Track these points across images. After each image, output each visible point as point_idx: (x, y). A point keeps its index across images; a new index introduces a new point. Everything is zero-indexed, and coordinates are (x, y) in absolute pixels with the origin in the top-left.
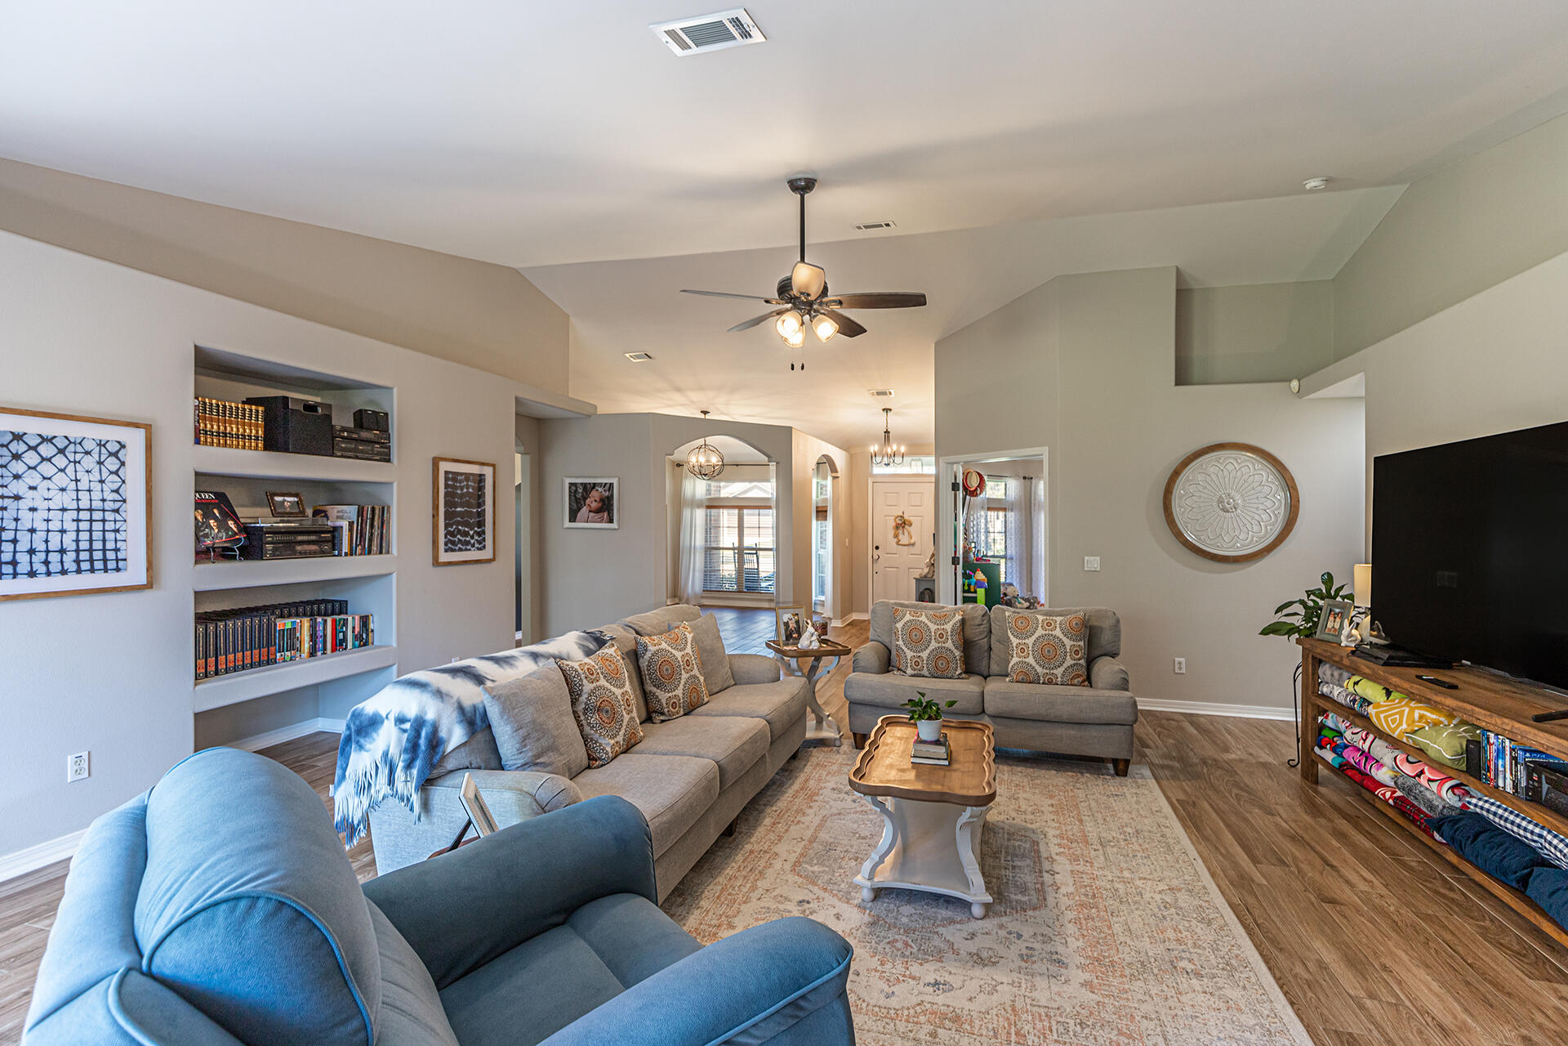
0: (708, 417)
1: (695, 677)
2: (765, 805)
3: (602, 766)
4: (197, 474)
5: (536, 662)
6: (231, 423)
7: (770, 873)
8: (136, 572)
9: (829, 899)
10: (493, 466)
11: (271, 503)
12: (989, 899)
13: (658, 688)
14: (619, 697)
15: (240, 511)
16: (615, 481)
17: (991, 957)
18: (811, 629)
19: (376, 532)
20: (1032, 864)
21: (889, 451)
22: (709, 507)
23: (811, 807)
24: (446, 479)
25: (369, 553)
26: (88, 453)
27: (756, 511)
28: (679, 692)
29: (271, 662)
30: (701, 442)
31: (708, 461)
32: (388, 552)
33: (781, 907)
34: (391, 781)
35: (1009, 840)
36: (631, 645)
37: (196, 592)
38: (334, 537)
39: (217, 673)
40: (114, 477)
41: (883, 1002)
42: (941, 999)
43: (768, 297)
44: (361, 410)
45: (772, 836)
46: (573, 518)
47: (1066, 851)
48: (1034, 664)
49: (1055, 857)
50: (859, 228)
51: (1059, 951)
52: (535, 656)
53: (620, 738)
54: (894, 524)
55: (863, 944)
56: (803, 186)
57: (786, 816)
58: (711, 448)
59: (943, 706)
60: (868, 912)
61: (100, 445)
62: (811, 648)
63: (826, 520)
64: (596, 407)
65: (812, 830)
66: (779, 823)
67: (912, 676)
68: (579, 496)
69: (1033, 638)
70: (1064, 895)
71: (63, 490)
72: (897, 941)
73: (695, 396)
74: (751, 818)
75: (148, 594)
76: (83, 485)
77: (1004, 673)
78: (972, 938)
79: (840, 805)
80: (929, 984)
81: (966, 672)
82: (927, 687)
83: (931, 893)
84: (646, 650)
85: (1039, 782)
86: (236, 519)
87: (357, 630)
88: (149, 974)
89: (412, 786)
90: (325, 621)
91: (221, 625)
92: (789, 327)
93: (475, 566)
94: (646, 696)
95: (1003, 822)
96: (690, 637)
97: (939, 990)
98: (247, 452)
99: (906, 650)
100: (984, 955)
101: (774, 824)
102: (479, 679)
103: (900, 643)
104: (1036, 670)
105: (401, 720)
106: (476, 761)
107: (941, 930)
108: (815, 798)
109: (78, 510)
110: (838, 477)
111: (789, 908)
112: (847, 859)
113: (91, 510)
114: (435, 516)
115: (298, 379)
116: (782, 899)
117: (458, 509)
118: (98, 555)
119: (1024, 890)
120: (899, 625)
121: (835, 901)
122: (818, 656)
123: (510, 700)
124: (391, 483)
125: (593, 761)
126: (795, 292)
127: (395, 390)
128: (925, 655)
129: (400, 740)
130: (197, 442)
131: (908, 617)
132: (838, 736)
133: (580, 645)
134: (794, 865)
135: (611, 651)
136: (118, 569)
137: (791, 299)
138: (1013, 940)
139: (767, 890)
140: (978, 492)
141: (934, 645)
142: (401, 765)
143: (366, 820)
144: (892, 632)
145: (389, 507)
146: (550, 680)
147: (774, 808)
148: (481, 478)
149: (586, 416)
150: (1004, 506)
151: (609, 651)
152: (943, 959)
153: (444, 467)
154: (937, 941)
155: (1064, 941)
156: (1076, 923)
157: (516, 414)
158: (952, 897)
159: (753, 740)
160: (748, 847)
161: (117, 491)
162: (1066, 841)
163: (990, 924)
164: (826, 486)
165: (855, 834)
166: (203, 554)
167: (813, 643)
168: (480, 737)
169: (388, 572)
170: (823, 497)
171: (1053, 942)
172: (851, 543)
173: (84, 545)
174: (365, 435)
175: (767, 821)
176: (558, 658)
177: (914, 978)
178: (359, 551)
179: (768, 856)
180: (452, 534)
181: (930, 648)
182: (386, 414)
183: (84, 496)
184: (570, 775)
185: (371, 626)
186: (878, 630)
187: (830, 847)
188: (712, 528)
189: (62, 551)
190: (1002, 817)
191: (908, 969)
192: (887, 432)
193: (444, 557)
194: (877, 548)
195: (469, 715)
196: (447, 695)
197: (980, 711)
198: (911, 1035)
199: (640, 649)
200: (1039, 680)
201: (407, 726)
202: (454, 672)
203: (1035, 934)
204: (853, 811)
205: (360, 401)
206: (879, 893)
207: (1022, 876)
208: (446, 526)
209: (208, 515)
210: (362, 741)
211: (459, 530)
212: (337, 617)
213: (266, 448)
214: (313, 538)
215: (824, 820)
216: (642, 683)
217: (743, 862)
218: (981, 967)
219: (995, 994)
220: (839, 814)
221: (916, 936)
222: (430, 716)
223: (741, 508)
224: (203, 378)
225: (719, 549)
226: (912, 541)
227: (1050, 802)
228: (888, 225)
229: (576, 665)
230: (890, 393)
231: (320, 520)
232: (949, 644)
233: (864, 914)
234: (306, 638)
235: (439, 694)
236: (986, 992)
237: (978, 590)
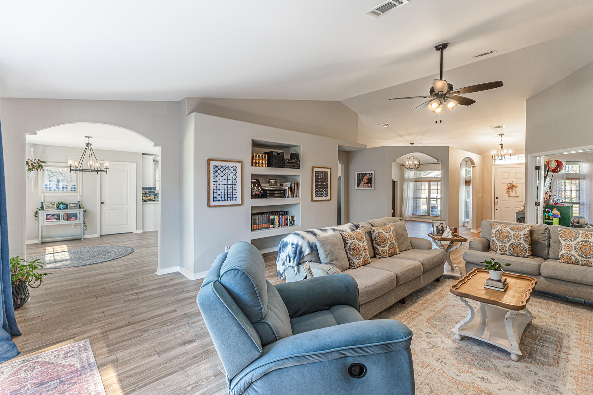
0: (413, 145)
1: (394, 243)
2: (421, 296)
3: (354, 269)
4: (252, 175)
5: (334, 232)
6: (260, 160)
7: (417, 320)
8: (239, 201)
9: (440, 334)
10: (331, 169)
11: (269, 182)
12: (521, 354)
13: (378, 246)
14: (362, 246)
15: (262, 185)
16: (373, 172)
17: (516, 377)
18: (448, 230)
19: (296, 190)
20: (555, 347)
21: (502, 153)
22: (415, 181)
23: (441, 300)
24: (316, 173)
25: (294, 197)
26: (230, 170)
27: (436, 183)
28: (387, 248)
29: (269, 228)
30: (410, 155)
31: (413, 163)
32: (299, 197)
33: (418, 332)
34: (290, 262)
35: (544, 334)
36: (369, 230)
37: (252, 207)
38: (284, 192)
39: (256, 230)
40: (235, 176)
41: (454, 376)
42: (483, 385)
43: (425, 95)
44: (292, 154)
45: (421, 307)
46: (358, 186)
47: (581, 347)
48: (575, 255)
49: (571, 347)
50: (477, 57)
51: (559, 387)
52: (334, 230)
53: (361, 260)
54: (507, 187)
55: (451, 354)
56: (442, 47)
57: (429, 302)
58: (415, 158)
59: (503, 265)
60: (457, 343)
61: (232, 168)
62: (448, 238)
63: (470, 186)
64: (367, 146)
65: (439, 309)
66: (425, 303)
67: (500, 254)
68: (360, 178)
69: (575, 242)
70: (571, 365)
71: (225, 179)
72: (468, 357)
73: (407, 138)
74: (414, 300)
75: (241, 207)
76: (229, 178)
77: (557, 258)
78: (508, 367)
79: (455, 302)
80: (479, 378)
81: (532, 255)
82: (506, 259)
83: (491, 345)
84: (374, 232)
85: (574, 313)
86: (261, 187)
87: (290, 220)
88: (220, 282)
89: (295, 264)
90: (282, 217)
91: (257, 216)
92: (434, 106)
93: (325, 202)
94: (374, 248)
95: (543, 326)
96: (392, 228)
97: (483, 381)
98: (263, 168)
99: (497, 242)
100: (513, 375)
101: (423, 303)
102: (315, 235)
103: (494, 239)
104: (576, 258)
105: (292, 244)
106: (313, 260)
107: (491, 360)
108: (444, 298)
109: (228, 184)
110: (475, 167)
111: (422, 334)
112: (452, 322)
113: (230, 184)
114: (312, 185)
115: (275, 146)
116: (420, 330)
117: (319, 183)
118: (231, 196)
119: (546, 356)
120: (494, 231)
121: (443, 336)
122: (452, 241)
123: (323, 242)
124: (300, 175)
125: (351, 267)
126: (437, 92)
127: (301, 146)
128: (507, 245)
129: (292, 250)
130: (252, 166)
131: (499, 228)
132: (460, 276)
133: (351, 228)
134: (428, 319)
135: (360, 230)
136: (235, 200)
137: (435, 94)
138: (532, 374)
139: (414, 325)
140: (559, 170)
141: (512, 241)
142: (292, 257)
143: (284, 272)
144: (491, 234)
145: (299, 183)
146: (337, 237)
147: (424, 298)
148: (326, 173)
149: (363, 149)
150: (578, 177)
151: (359, 230)
152: (490, 371)
153: (315, 169)
154: (488, 363)
155: (564, 384)
156: (575, 378)
157: (338, 151)
158: (502, 349)
159: (414, 269)
160: (410, 309)
161: (235, 179)
162: (582, 342)
163: (519, 364)
164: (470, 171)
165: (459, 314)
166: (253, 197)
167: (449, 236)
168: (314, 252)
169: (298, 203)
170: (469, 176)
171: (556, 382)
172: (483, 196)
173: (229, 194)
174: (293, 161)
175: (420, 302)
176: (341, 231)
177: (472, 373)
178: (291, 196)
179: (418, 314)
180: (317, 191)
181: (511, 242)
182: (299, 154)
183: (229, 181)
184: (342, 270)
185: (294, 219)
186: (484, 233)
187: (445, 317)
188: (417, 190)
189: (225, 195)
190: (542, 324)
191: (470, 369)
192: (501, 144)
193: (315, 199)
194: (497, 198)
195: (311, 245)
196: (305, 238)
197: (538, 273)
198: (465, 392)
199: (372, 231)
200: (579, 263)
201: (294, 246)
202: (308, 232)
203: (546, 376)
204: (460, 306)
205: (292, 151)
206: (464, 338)
207: (547, 350)
208: (315, 189)
209: (255, 186)
210: (283, 249)
211: (319, 190)
212: (285, 216)
213: (268, 167)
214: (279, 192)
215: (446, 306)
216: (372, 243)
217: (407, 313)
218: (509, 379)
219: (514, 391)
220: (454, 306)
221: (478, 359)
222: (300, 244)
223: (429, 181)
224: (253, 148)
225: (421, 198)
226: (517, 195)
227: (578, 323)
228: (492, 52)
229: (346, 234)
230: (502, 127)
231: (282, 187)
232: (522, 241)
233: (455, 344)
234: (277, 222)
235: (303, 238)
236: (509, 389)
237: (554, 219)
